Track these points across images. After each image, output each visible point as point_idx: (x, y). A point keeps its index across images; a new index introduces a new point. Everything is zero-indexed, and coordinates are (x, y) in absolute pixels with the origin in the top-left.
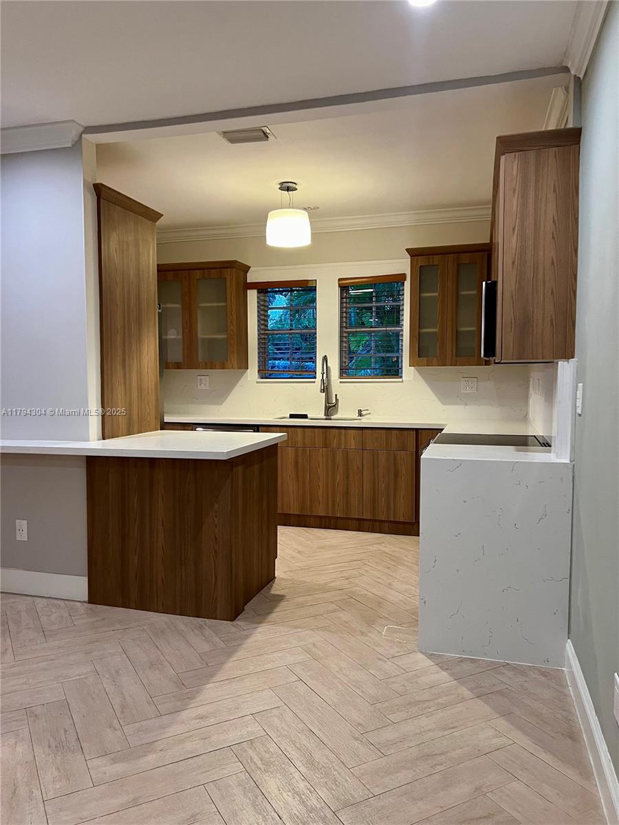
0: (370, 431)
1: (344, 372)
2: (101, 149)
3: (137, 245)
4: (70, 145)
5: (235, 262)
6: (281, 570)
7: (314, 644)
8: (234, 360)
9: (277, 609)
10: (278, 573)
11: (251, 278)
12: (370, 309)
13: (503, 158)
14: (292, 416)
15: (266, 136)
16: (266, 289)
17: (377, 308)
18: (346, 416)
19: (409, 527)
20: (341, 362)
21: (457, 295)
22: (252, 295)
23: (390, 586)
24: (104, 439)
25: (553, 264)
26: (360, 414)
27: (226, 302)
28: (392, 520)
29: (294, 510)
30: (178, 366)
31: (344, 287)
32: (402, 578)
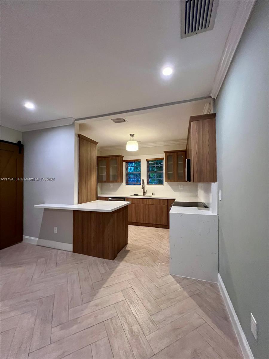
0: (155, 200)
1: (148, 183)
2: (80, 125)
3: (91, 151)
4: (71, 124)
5: (120, 155)
6: (129, 241)
7: (137, 270)
8: (119, 180)
9: (127, 256)
10: (128, 242)
11: (124, 159)
12: (155, 167)
13: (192, 123)
14: (134, 195)
15: (124, 121)
16: (127, 162)
17: (157, 166)
18: (149, 195)
19: (166, 226)
20: (147, 181)
21: (178, 163)
22: (124, 164)
23: (161, 247)
24: (79, 204)
25: (209, 153)
26: (152, 194)
27: (117, 165)
28: (161, 224)
29: (135, 221)
30: (105, 182)
31: (148, 161)
32: (164, 244)
